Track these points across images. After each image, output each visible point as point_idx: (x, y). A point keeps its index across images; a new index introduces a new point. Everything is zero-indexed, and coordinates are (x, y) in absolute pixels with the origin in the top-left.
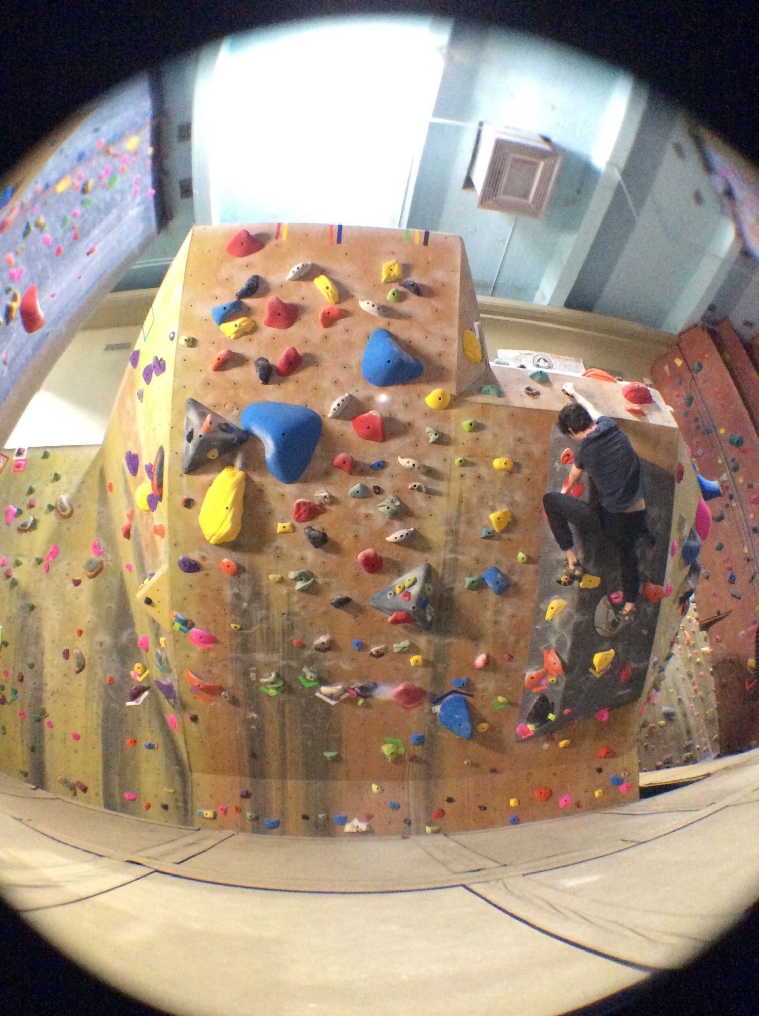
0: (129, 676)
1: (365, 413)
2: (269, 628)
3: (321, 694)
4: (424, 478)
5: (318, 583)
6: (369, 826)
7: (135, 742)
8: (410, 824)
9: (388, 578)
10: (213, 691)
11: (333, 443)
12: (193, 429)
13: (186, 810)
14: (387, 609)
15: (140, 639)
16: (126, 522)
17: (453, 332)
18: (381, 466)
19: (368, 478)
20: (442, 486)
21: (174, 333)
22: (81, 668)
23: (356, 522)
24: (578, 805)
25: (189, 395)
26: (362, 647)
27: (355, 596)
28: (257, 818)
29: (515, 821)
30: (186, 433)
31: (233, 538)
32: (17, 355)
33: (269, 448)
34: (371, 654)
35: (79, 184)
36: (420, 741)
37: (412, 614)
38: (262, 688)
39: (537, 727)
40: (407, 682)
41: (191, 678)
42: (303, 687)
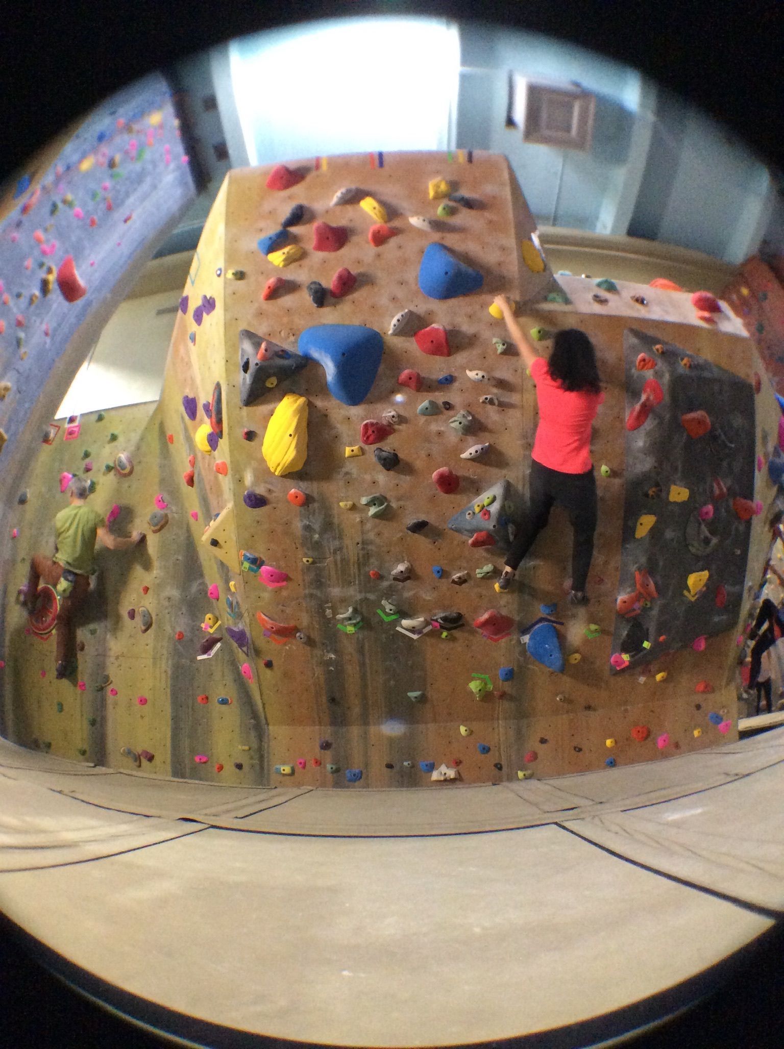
0: (199, 629)
1: (426, 327)
2: (342, 560)
3: (403, 628)
4: (495, 390)
5: (392, 507)
6: (458, 773)
7: (207, 698)
8: (500, 769)
9: (465, 498)
10: (286, 633)
11: (396, 361)
12: (248, 359)
13: (262, 768)
14: (466, 530)
15: (210, 587)
16: (188, 469)
17: (511, 241)
18: (449, 380)
19: (437, 394)
20: (514, 398)
21: (220, 270)
22: (148, 626)
23: (428, 440)
24: (677, 746)
25: (243, 326)
26: (443, 574)
27: (432, 519)
28: (337, 771)
29: (613, 764)
30: (242, 364)
31: (299, 467)
32: (59, 325)
33: (330, 369)
34: (454, 582)
35: (105, 161)
36: (510, 675)
37: (494, 534)
38: (339, 626)
39: (632, 657)
40: (492, 610)
41: (263, 620)
42: (382, 621)
